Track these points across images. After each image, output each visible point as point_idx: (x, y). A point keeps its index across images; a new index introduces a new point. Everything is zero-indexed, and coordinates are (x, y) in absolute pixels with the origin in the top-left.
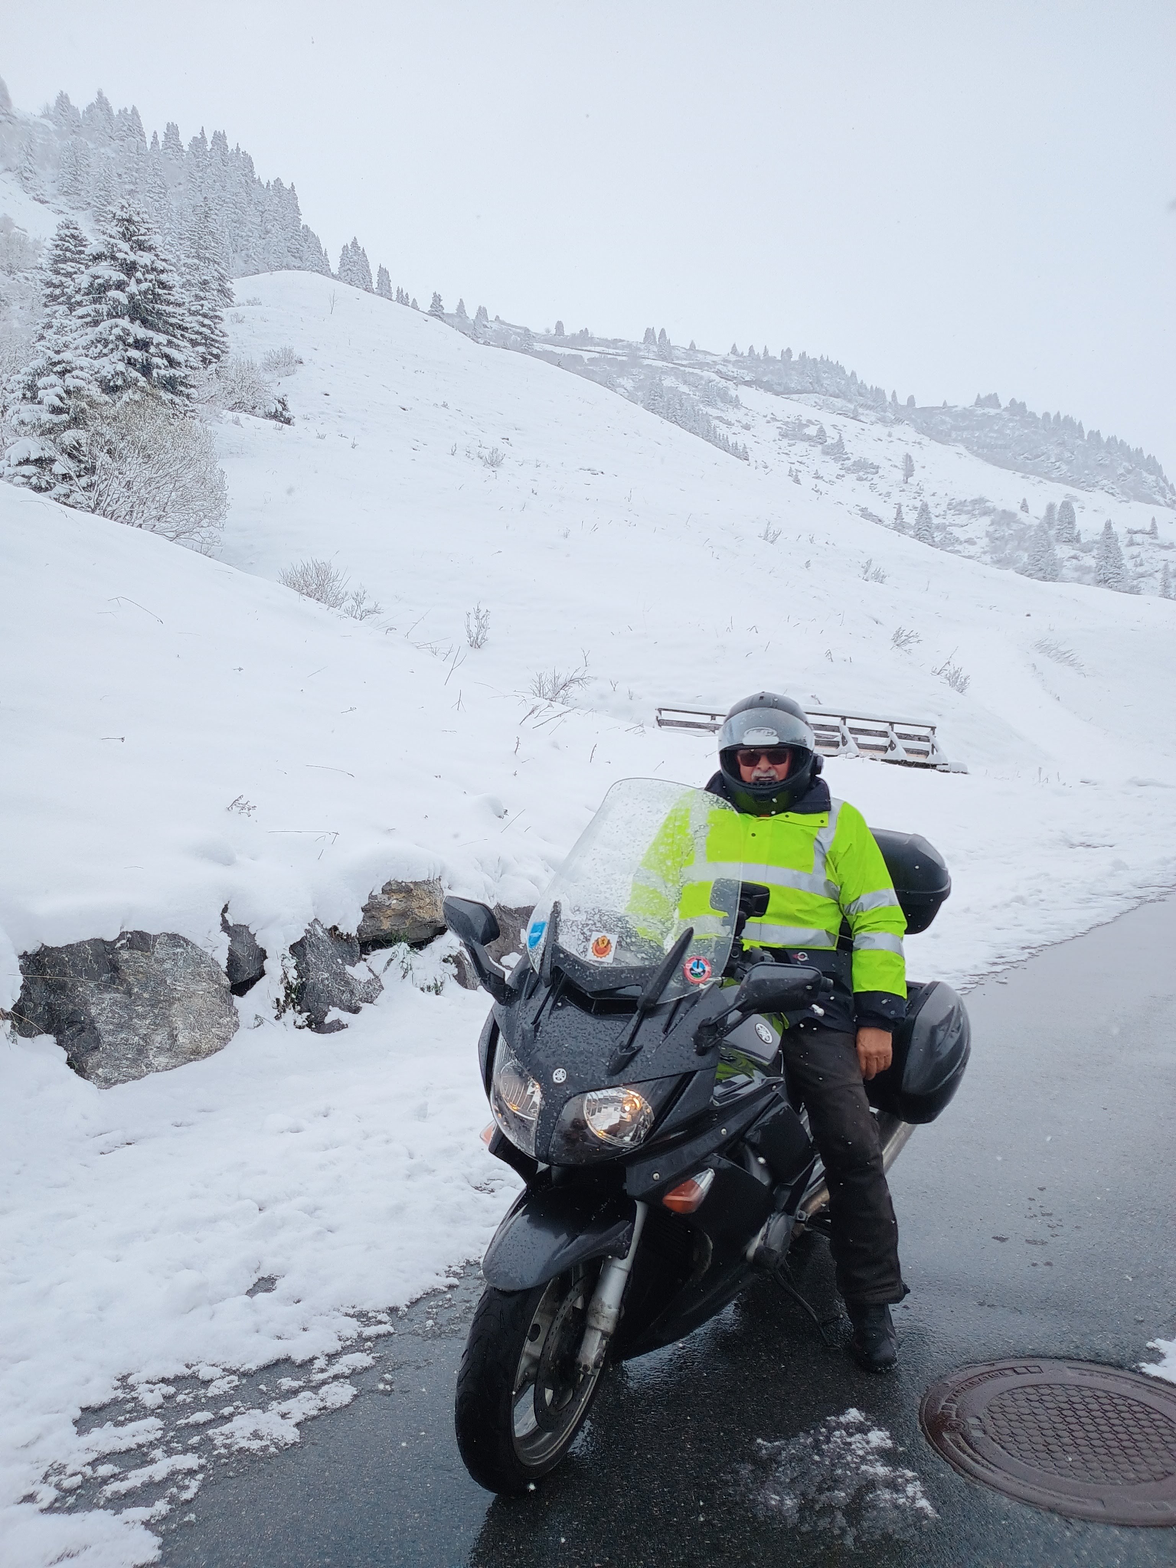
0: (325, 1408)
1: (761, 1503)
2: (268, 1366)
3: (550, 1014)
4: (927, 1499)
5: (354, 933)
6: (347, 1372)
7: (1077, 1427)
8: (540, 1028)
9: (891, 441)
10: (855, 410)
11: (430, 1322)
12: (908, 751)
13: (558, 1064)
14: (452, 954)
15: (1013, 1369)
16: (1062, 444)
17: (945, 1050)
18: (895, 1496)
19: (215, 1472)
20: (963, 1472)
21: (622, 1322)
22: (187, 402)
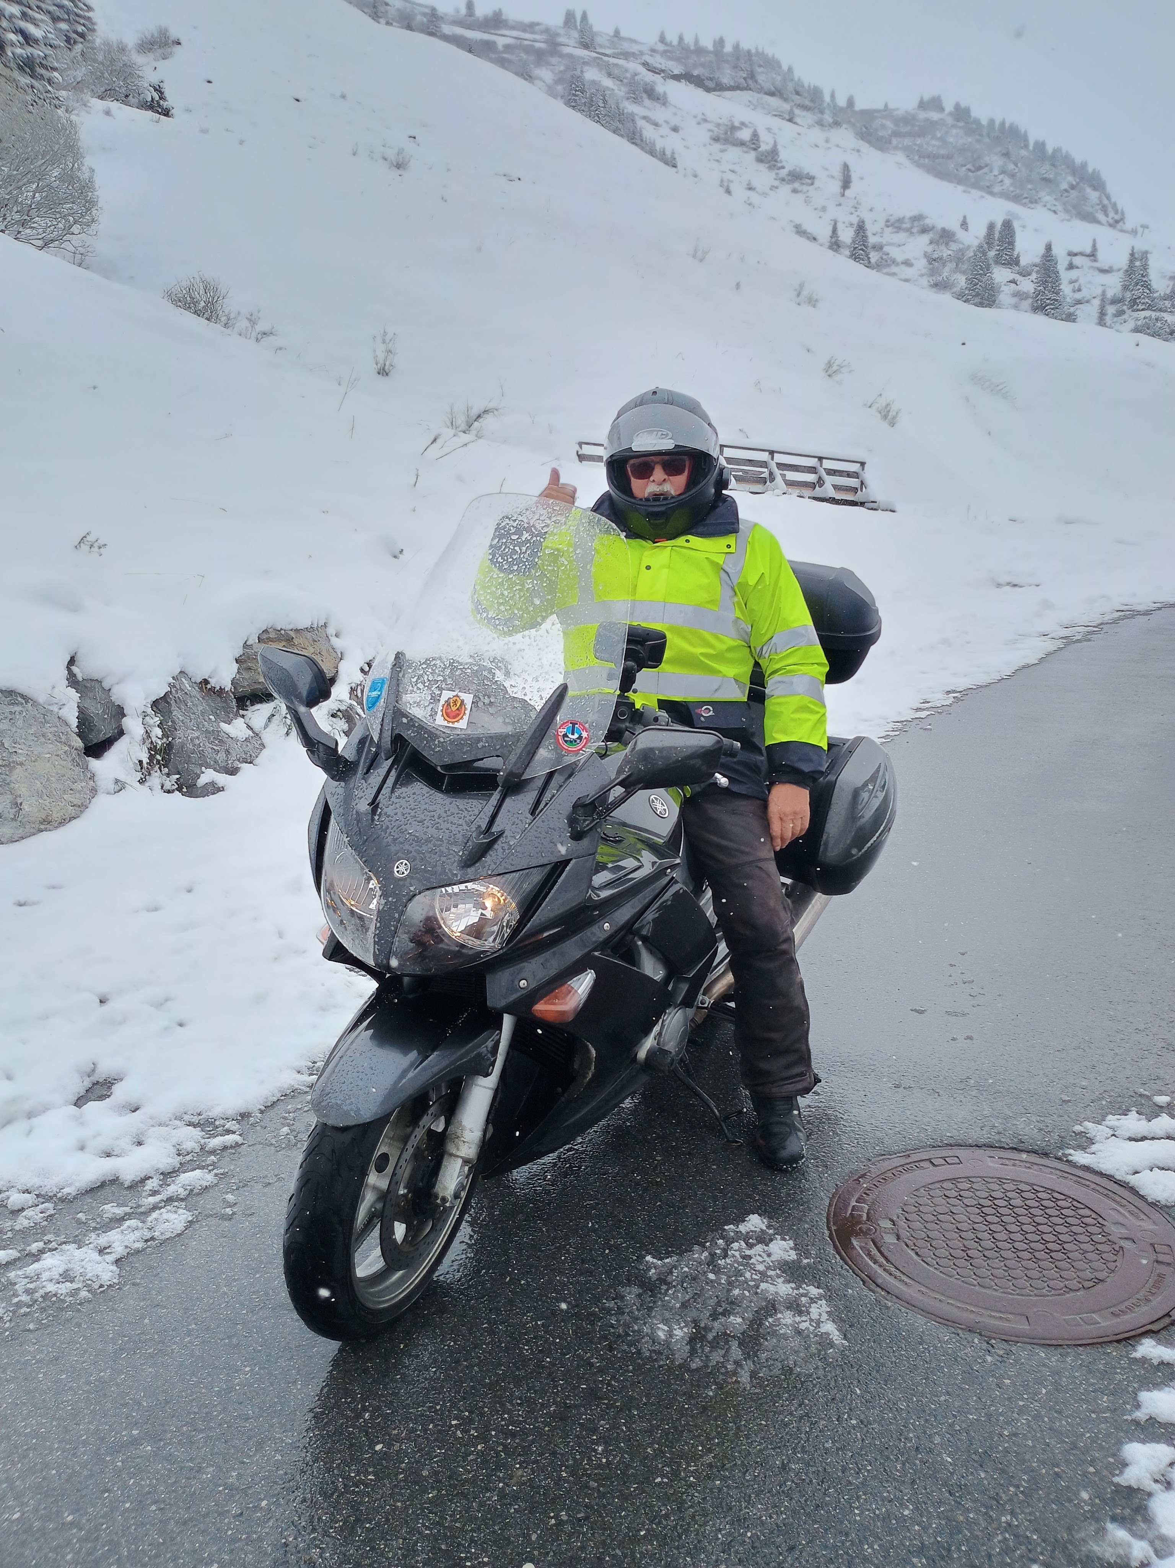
0: (153, 1238)
1: (647, 1335)
2: (92, 1190)
3: (393, 791)
4: (833, 1321)
5: (228, 687)
6: (183, 1193)
7: (1000, 1228)
8: (379, 810)
9: (829, 148)
10: (791, 112)
11: (286, 1130)
12: (836, 487)
13: (400, 854)
14: (341, 708)
15: (930, 1160)
16: (1007, 155)
17: (868, 814)
18: (798, 1319)
19: (13, 1324)
20: (873, 1286)
21: (487, 1147)
22: (50, 88)
